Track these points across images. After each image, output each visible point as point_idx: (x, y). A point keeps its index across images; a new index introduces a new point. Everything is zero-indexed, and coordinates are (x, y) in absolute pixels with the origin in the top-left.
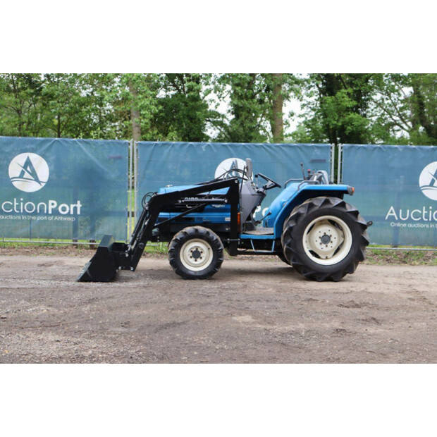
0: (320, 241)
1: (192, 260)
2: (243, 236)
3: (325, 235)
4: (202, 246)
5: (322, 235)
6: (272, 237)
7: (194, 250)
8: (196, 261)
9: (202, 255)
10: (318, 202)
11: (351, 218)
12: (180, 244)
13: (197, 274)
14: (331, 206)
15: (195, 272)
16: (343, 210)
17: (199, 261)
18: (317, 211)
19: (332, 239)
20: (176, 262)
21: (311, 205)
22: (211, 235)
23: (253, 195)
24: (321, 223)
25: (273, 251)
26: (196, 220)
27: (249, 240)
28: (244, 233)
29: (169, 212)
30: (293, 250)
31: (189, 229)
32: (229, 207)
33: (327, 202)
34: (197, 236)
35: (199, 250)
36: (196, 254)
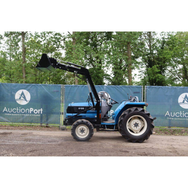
0: (134, 126)
1: (81, 133)
2: (102, 123)
3: (136, 123)
4: (85, 127)
5: (135, 123)
6: (114, 124)
7: (82, 129)
8: (82, 134)
9: (85, 131)
10: (133, 109)
11: (147, 116)
12: (75, 127)
13: (82, 139)
14: (138, 111)
15: (82, 138)
16: (143, 113)
17: (84, 134)
18: (132, 113)
19: (139, 125)
20: (74, 134)
21: (130, 111)
22: (88, 123)
23: (106, 106)
24: (135, 118)
25: (114, 129)
26: (83, 117)
27: (105, 125)
28: (102, 122)
29: (72, 113)
30: (122, 129)
31: (79, 121)
32: (96, 111)
33: (136, 109)
34: (83, 123)
35: (84, 129)
36: (82, 131)
